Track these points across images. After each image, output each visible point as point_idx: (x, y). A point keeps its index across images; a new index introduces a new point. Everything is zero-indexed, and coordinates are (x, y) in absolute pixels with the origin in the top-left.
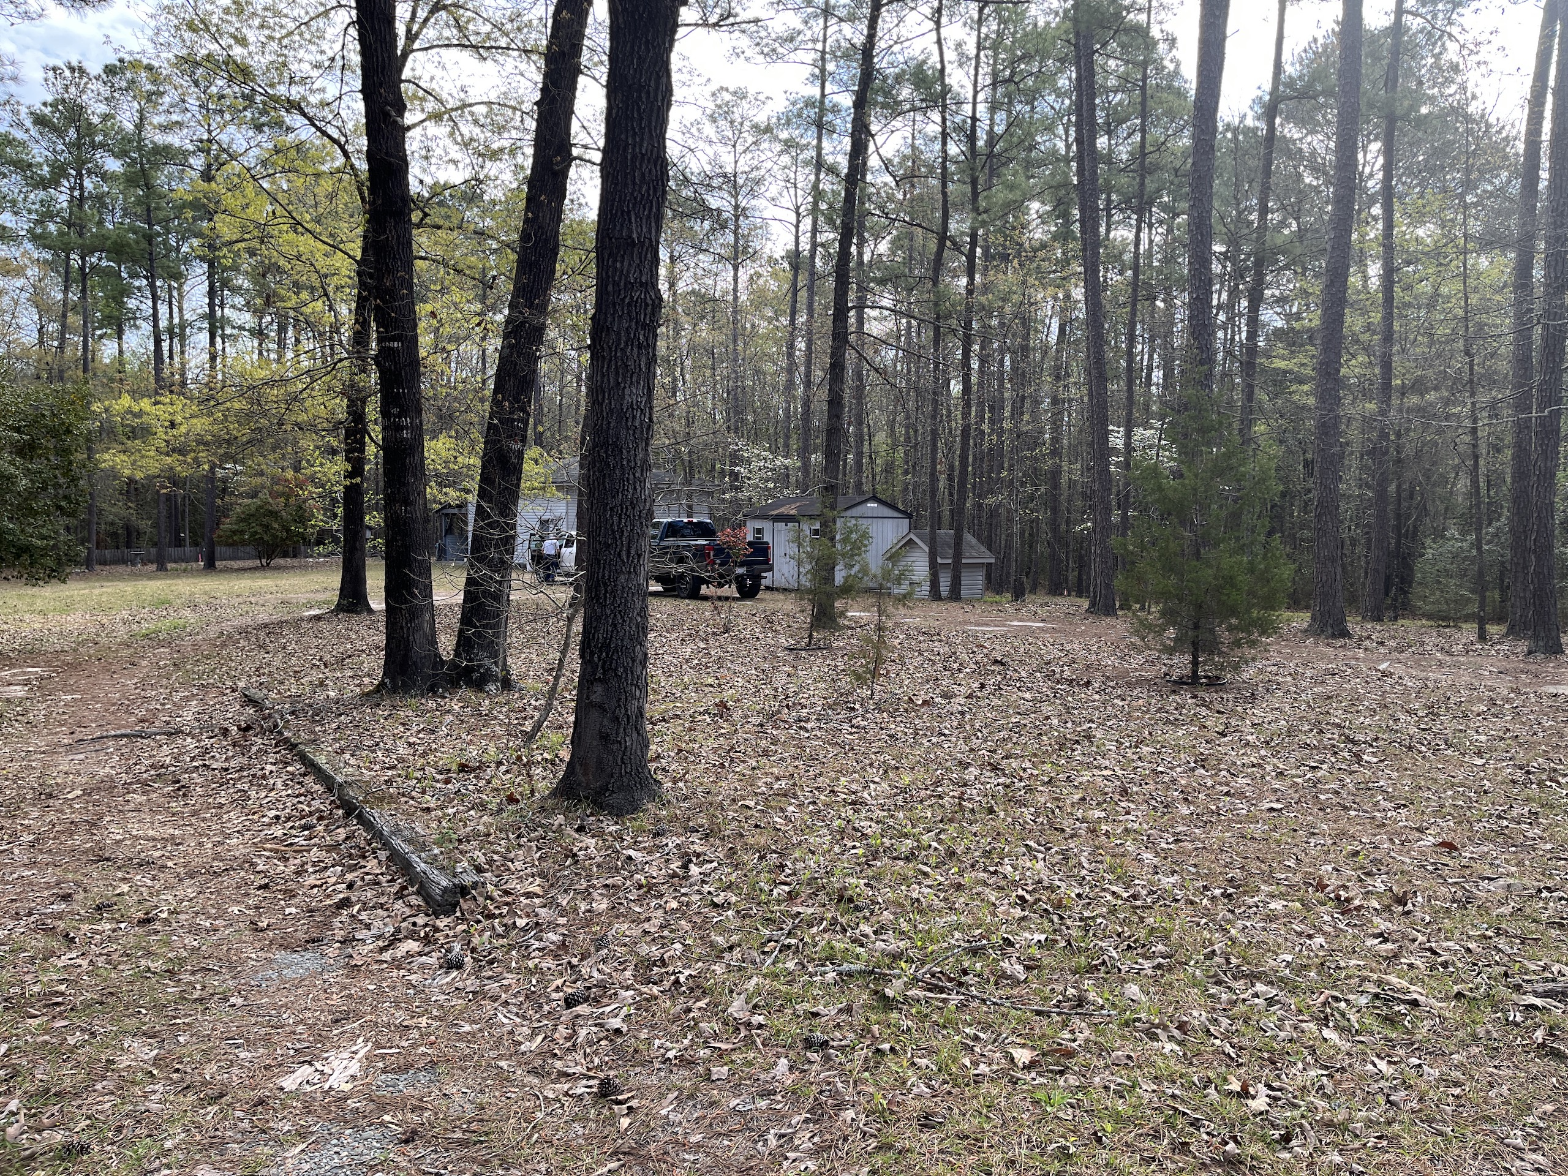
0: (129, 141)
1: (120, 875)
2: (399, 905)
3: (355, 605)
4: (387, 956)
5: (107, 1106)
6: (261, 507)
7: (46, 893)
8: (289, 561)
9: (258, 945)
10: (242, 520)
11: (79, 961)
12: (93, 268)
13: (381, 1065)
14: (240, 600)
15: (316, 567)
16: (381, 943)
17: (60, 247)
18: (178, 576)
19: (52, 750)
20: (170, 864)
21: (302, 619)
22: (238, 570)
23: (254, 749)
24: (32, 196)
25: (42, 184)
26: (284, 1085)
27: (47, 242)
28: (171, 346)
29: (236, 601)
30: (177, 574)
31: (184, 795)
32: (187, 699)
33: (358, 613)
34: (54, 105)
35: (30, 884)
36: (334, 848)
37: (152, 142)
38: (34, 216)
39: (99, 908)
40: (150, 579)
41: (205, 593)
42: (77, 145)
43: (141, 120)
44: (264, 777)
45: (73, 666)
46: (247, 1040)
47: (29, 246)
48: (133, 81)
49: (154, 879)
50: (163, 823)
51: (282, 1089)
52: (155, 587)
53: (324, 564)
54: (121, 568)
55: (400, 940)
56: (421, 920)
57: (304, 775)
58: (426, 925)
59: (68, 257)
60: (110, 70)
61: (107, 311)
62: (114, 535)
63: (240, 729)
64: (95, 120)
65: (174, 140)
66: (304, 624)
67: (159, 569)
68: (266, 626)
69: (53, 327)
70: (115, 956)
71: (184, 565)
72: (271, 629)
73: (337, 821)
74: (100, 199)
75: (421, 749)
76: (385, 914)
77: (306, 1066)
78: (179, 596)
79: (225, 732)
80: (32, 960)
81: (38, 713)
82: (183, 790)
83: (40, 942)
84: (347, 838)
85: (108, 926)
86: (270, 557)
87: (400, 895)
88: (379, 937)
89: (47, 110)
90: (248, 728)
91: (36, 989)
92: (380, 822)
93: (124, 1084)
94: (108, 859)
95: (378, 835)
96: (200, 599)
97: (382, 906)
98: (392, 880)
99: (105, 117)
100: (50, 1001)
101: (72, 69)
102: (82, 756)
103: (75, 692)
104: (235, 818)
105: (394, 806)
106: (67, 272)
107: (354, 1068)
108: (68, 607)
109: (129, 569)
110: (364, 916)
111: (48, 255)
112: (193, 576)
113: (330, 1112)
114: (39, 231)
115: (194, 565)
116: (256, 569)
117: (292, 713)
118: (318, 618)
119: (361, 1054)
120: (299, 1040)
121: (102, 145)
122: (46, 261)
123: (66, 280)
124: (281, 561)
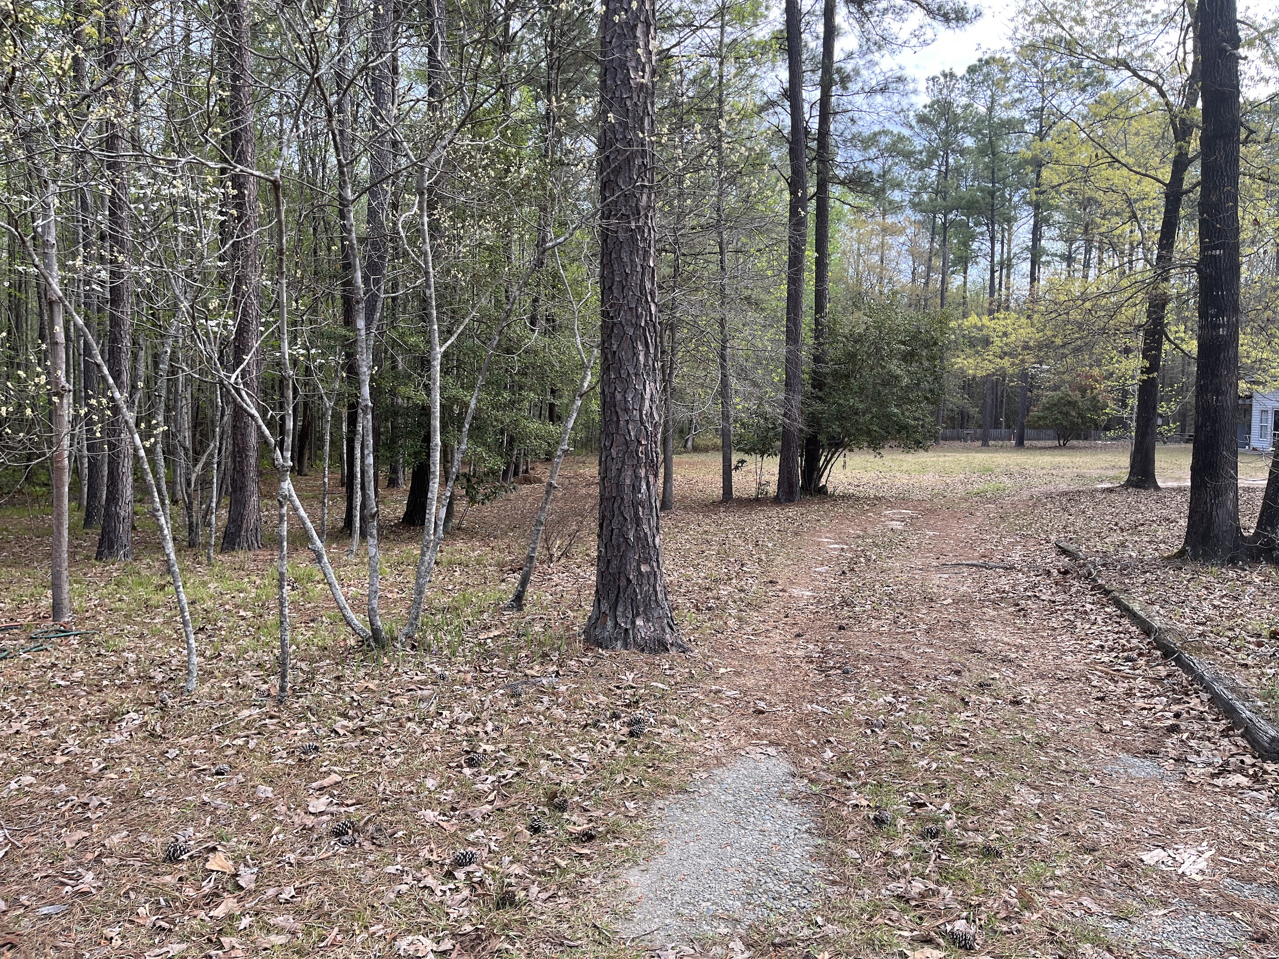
0: (983, 122)
1: (990, 665)
2: (1225, 742)
3: (1145, 482)
4: (1219, 782)
5: (1009, 828)
6: (1062, 398)
7: (943, 667)
8: (1082, 443)
9: (1105, 743)
10: (1048, 409)
11: (973, 719)
12: (952, 222)
13: (1226, 869)
14: (1044, 471)
15: (1104, 448)
16: (1211, 770)
17: (930, 210)
18: (997, 451)
19: (925, 569)
20: (1024, 665)
21: (1096, 490)
22: (1041, 448)
23: (1073, 590)
24: (913, 176)
25: (922, 166)
26: (1144, 858)
27: (923, 207)
28: (1001, 274)
29: (1040, 472)
30: (997, 449)
31: (1024, 616)
32: (1013, 544)
33: (1146, 489)
34: (931, 106)
35: (931, 658)
36: (1158, 680)
37: (1000, 119)
38: (914, 190)
39: (981, 685)
40: (977, 452)
41: (1018, 465)
42: (946, 132)
43: (992, 103)
44: (1086, 612)
45: (932, 511)
46: (1109, 814)
47: (909, 212)
48: (988, 74)
49: (1014, 673)
50: (1013, 634)
51: (1142, 861)
52: (981, 458)
53: (1111, 446)
54: (957, 443)
55: (1229, 772)
56: (1248, 760)
57: (1121, 617)
58: (1253, 765)
59: (935, 217)
60: (972, 70)
61: (959, 253)
62: (952, 419)
63: (1060, 572)
64: (959, 111)
65: (1016, 113)
66: (1098, 495)
67: (983, 445)
68: (1067, 494)
69: (922, 269)
70: (998, 722)
71: (1001, 443)
72: (1072, 496)
73: (1156, 659)
74: (958, 170)
75: (1226, 612)
76: (1213, 747)
77: (1160, 850)
78: (998, 466)
79: (1048, 573)
80: (942, 710)
81: (913, 541)
82: (1023, 612)
83: (945, 699)
84: (1168, 676)
85: (989, 700)
86: (1066, 439)
87: (1225, 734)
88: (1209, 764)
89: (926, 111)
90: (1066, 572)
91: (949, 731)
92: (1200, 668)
93: (1018, 817)
94: (980, 652)
95: (1200, 679)
96: (1015, 469)
97: (1209, 739)
98: (1217, 720)
99: (966, 107)
100: (960, 742)
101: (945, 76)
102: (946, 576)
103: (935, 530)
104: (1067, 641)
105: (1211, 657)
106: (933, 228)
107: (1202, 864)
108: (924, 469)
109: (963, 444)
110: (1193, 743)
111: (919, 217)
112: (1008, 452)
113: (1185, 892)
114: (917, 200)
115: (1008, 443)
116: (1055, 447)
117: (1104, 565)
118: (1111, 490)
119: (1208, 854)
120: (1152, 828)
121: (963, 129)
122: (919, 221)
123: (933, 234)
124: (1074, 443)
